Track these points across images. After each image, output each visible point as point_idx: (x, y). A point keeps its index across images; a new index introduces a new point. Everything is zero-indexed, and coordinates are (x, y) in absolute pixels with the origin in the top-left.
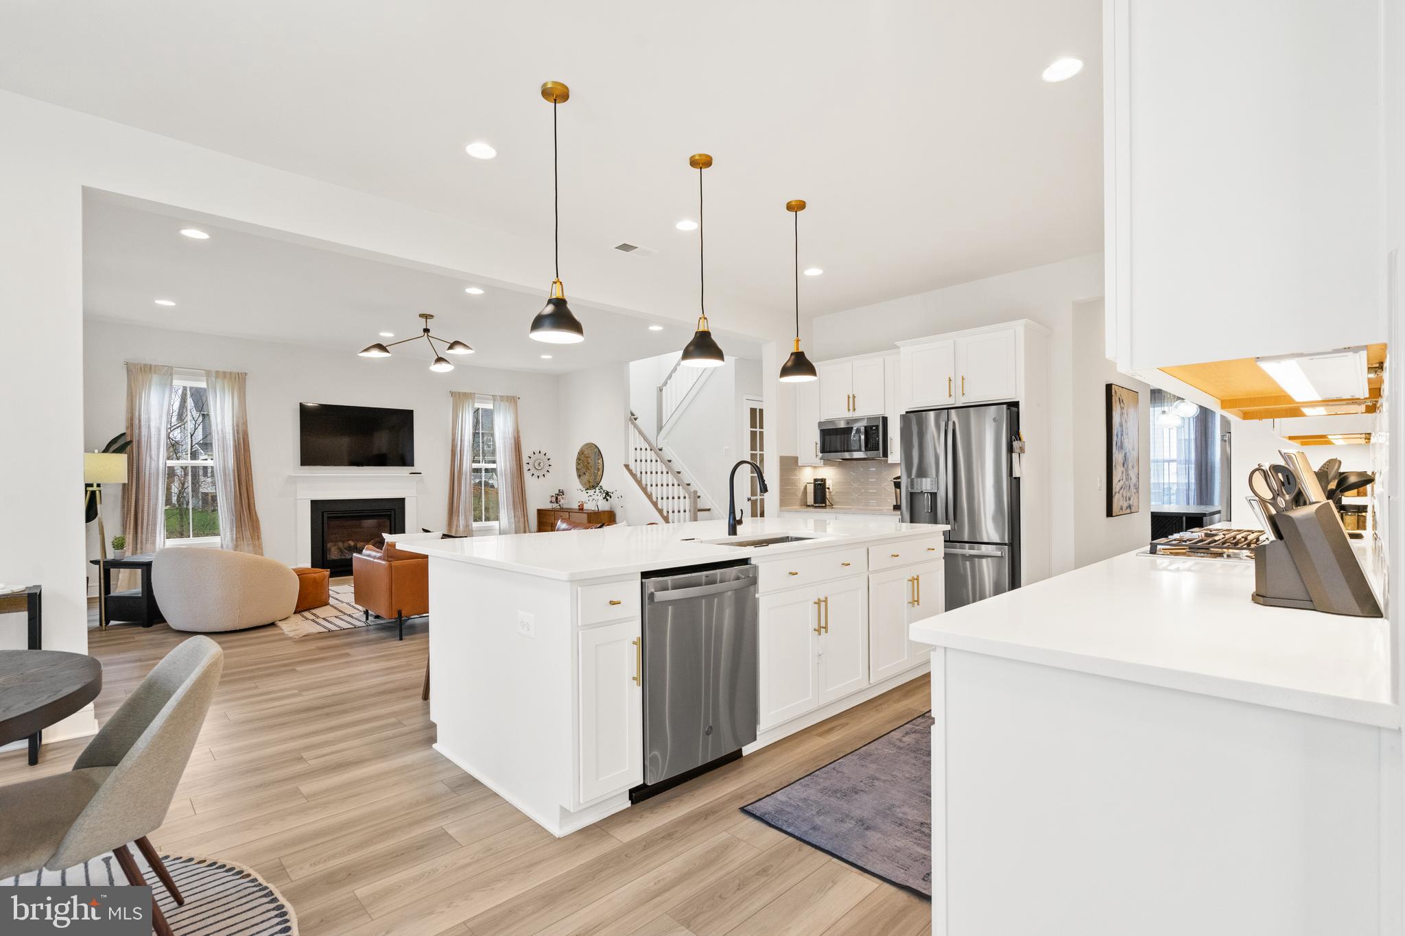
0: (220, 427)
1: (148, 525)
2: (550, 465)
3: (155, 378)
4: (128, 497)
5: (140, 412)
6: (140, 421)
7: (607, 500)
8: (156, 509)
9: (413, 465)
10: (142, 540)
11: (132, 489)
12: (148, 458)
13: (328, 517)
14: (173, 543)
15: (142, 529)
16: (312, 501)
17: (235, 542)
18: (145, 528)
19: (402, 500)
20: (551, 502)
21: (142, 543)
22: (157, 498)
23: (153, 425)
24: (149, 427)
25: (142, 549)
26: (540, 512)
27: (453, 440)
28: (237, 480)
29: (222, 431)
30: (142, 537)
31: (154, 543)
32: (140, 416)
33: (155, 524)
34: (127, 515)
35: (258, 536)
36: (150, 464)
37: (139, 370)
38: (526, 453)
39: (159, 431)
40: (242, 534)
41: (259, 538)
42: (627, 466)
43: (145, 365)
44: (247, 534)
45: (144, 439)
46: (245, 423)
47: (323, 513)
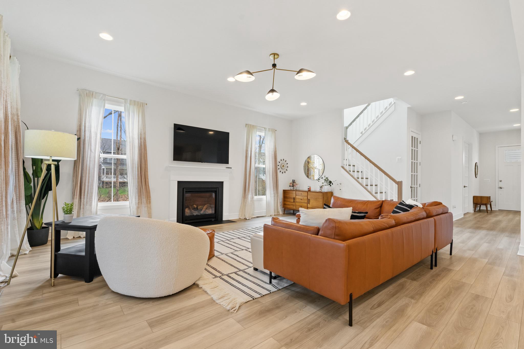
0: (131, 135)
1: (88, 193)
2: (288, 167)
3: (95, 101)
4: (76, 175)
5: (85, 121)
6: (85, 127)
7: (331, 186)
8: (93, 183)
9: (228, 163)
10: (84, 203)
11: (79, 170)
12: (89, 151)
13: (186, 191)
14: (102, 205)
15: (84, 195)
16: (178, 181)
17: (137, 205)
18: (86, 195)
19: (222, 183)
20: (290, 186)
21: (84, 204)
22: (94, 177)
23: (93, 130)
24: (90, 132)
25: (83, 208)
26: (285, 192)
27: (247, 151)
28: (139, 167)
29: (132, 137)
30: (84, 201)
31: (91, 205)
32: (85, 124)
33: (92, 193)
34: (75, 186)
35: (150, 201)
36: (90, 155)
37: (86, 95)
38: (278, 160)
39: (96, 134)
40: (141, 200)
41: (150, 203)
42: (343, 167)
43: (90, 91)
44: (144, 200)
45: (87, 139)
46: (145, 134)
47: (183, 188)
